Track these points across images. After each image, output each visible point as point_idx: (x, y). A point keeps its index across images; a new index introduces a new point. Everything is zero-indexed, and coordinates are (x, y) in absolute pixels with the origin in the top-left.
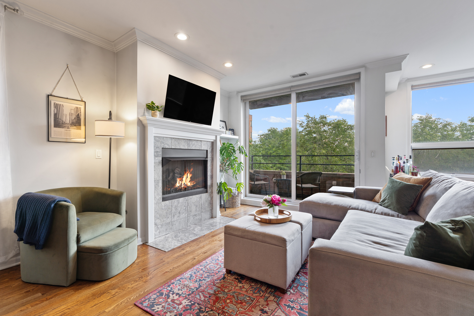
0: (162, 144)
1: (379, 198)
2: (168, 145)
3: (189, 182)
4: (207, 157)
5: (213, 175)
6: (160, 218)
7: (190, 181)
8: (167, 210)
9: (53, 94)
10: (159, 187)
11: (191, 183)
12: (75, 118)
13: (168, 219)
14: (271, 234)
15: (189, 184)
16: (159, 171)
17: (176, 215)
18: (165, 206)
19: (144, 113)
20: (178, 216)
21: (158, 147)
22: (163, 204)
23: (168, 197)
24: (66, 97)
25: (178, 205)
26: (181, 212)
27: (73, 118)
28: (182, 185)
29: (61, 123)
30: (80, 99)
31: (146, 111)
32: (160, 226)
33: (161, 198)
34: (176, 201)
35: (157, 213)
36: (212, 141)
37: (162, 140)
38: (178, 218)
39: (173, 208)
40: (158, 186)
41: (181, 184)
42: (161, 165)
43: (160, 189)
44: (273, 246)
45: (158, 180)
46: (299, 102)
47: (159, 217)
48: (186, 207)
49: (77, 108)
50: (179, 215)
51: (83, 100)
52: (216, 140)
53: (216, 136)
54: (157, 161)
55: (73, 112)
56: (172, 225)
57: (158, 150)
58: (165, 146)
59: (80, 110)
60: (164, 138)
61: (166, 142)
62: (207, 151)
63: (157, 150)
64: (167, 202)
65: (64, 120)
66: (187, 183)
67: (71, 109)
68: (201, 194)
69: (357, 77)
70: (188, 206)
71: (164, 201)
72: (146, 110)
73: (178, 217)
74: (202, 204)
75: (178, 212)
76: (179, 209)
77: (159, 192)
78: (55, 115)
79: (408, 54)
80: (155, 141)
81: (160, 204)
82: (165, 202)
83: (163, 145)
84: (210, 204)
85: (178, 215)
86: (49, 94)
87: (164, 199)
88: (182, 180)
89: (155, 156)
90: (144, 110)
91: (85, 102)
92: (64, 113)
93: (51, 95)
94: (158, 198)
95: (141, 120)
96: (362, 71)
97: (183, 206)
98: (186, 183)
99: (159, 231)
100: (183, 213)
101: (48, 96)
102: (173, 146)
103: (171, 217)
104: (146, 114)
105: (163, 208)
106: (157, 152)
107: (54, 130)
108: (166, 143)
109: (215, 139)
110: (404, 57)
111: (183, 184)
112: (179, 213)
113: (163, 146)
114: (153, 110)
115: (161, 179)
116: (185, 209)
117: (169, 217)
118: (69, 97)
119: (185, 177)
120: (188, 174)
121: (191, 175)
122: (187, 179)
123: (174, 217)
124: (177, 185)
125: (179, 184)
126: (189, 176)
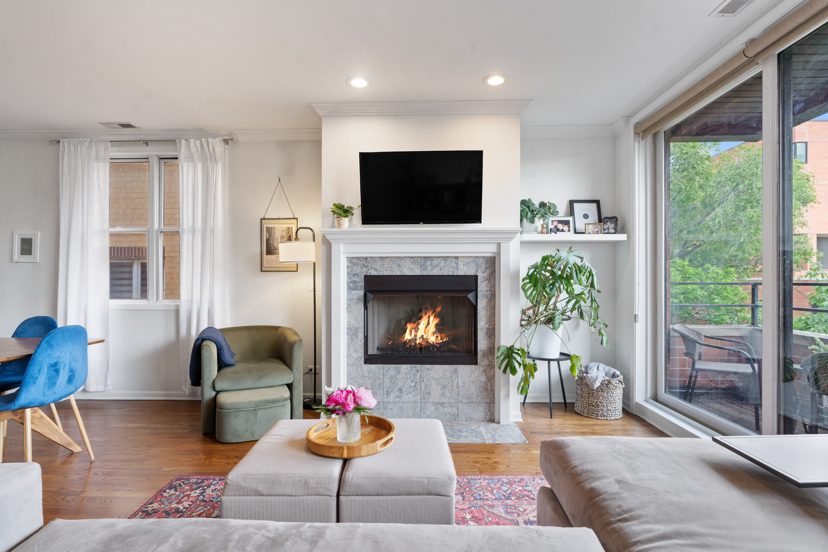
0: (364, 268)
2: (376, 270)
3: (433, 335)
4: (476, 290)
7: (434, 333)
8: (372, 380)
9: (266, 217)
10: (359, 340)
11: (437, 337)
15: (432, 339)
16: (357, 312)
18: (369, 373)
20: (396, 395)
21: (357, 275)
22: (365, 368)
24: (278, 217)
25: (398, 377)
26: (404, 390)
28: (418, 338)
29: (273, 249)
30: (292, 217)
33: (361, 357)
34: (392, 369)
35: (355, 381)
37: (364, 262)
38: (398, 399)
39: (385, 379)
40: (357, 337)
41: (416, 336)
42: (363, 303)
43: (360, 343)
45: (356, 328)
48: (416, 383)
49: (288, 228)
50: (400, 394)
51: (296, 217)
52: (499, 253)
53: (499, 245)
54: (355, 297)
55: (284, 234)
56: (385, 409)
57: (357, 280)
58: (369, 272)
59: (292, 230)
60: (368, 260)
61: (373, 265)
62: (476, 277)
63: (354, 280)
64: (373, 367)
65: (275, 243)
66: (428, 335)
67: (283, 231)
68: (456, 366)
70: (422, 383)
71: (369, 364)
73: (397, 397)
74: (460, 384)
75: (396, 389)
76: (399, 384)
77: (358, 347)
78: (267, 240)
80: (350, 265)
81: (359, 368)
82: (371, 365)
83: (366, 270)
84: (486, 390)
85: (397, 394)
86: (263, 218)
87: (368, 361)
89: (350, 289)
91: (298, 219)
92: (276, 237)
93: (264, 219)
94: (356, 357)
97: (409, 381)
98: (425, 337)
100: (410, 393)
101: (262, 220)
102: (387, 270)
103: (382, 394)
105: (366, 375)
106: (355, 282)
107: (266, 257)
108: (371, 267)
112: (401, 390)
113: (366, 272)
115: (362, 326)
116: (415, 386)
117: (379, 393)
118: (281, 217)
119: (423, 323)
120: (432, 318)
121: (436, 321)
122: (429, 326)
123: (388, 395)
124: (407, 336)
125: (411, 335)
126: (433, 322)
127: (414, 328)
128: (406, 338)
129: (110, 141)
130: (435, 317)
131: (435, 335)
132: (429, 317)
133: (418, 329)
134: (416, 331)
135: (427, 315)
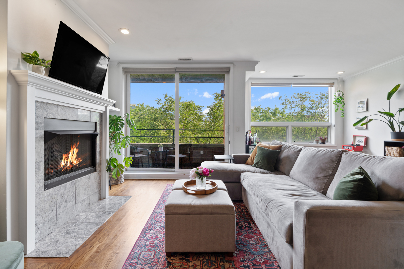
1: (251, 161)
2: (53, 114)
3: (76, 159)
4: (96, 130)
5: (101, 151)
6: (41, 215)
7: (76, 158)
8: (50, 201)
10: (41, 172)
11: (77, 160)
13: (52, 213)
14: (219, 205)
15: (75, 162)
16: (40, 149)
17: (62, 205)
18: (48, 197)
19: (19, 65)
20: (64, 206)
21: (40, 117)
22: (45, 194)
23: (52, 183)
25: (65, 192)
26: (68, 200)
28: (68, 163)
32: (41, 225)
33: (42, 186)
34: (62, 188)
35: (38, 208)
36: (102, 112)
37: (44, 107)
38: (65, 208)
39: (58, 197)
40: (40, 170)
42: (44, 141)
44: (223, 215)
45: (38, 162)
46: (182, 83)
47: (40, 213)
48: (74, 192)
50: (66, 204)
52: (105, 112)
53: (106, 107)
54: (38, 135)
56: (57, 220)
58: (48, 115)
60: (48, 105)
61: (51, 111)
62: (96, 123)
63: (39, 121)
64: (51, 190)
66: (73, 160)
68: (89, 175)
69: (228, 70)
70: (76, 191)
71: (47, 189)
72: (22, 62)
73: (65, 207)
74: (91, 185)
75: (64, 201)
76: (65, 197)
77: (40, 178)
79: (259, 61)
80: (36, 108)
81: (42, 195)
82: (48, 190)
83: (46, 113)
84: (99, 184)
85: (64, 204)
87: (47, 187)
88: (67, 158)
89: (37, 129)
90: (19, 61)
94: (39, 187)
96: (231, 66)
97: (70, 192)
98: (72, 162)
99: (39, 232)
100: (71, 200)
102: (59, 115)
103: (56, 209)
104: (21, 67)
105: (46, 199)
106: (39, 123)
109: (104, 110)
110: (256, 62)
112: (66, 201)
113: (45, 114)
114: (35, 64)
115: (43, 160)
116: (73, 194)
117: (54, 210)
119: (71, 152)
121: (77, 151)
122: (74, 155)
123: (59, 208)
124: (63, 164)
125: (65, 163)
126: (75, 151)
128: (62, 165)
130: (76, 148)
132: (74, 149)
133: (69, 157)
134: (67, 159)
135: (73, 148)
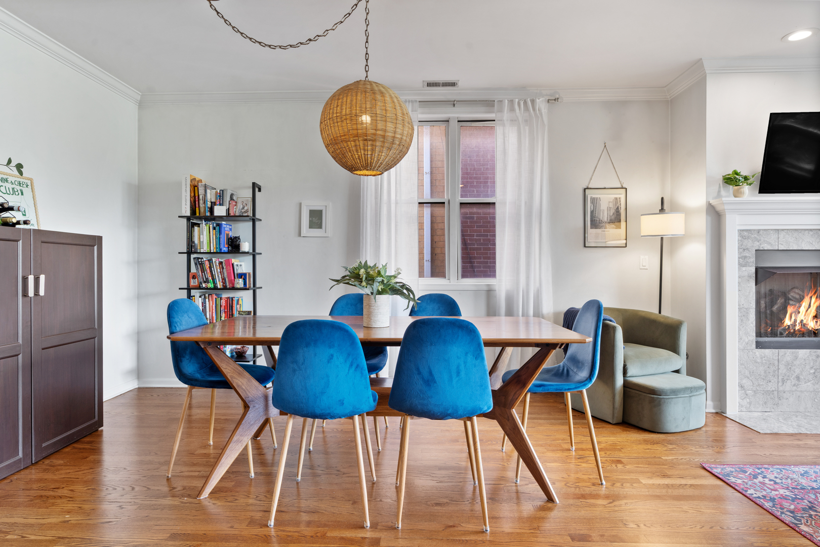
0: (756, 242)
2: (769, 243)
3: (813, 320)
6: (751, 378)
7: (814, 318)
8: (766, 367)
9: (590, 186)
10: (750, 322)
12: (613, 214)
13: (769, 384)
15: (812, 325)
16: (748, 292)
17: (789, 381)
18: (761, 358)
19: (719, 191)
20: (793, 383)
21: (747, 249)
22: (757, 353)
23: (770, 342)
24: (603, 187)
25: (795, 363)
26: (802, 377)
27: (612, 214)
28: (797, 324)
29: (598, 222)
30: (620, 186)
31: (722, 189)
32: (750, 392)
33: (752, 342)
34: (788, 354)
35: (745, 368)
37: (755, 235)
38: (795, 388)
39: (780, 365)
40: (748, 319)
41: (795, 321)
42: (754, 282)
43: (751, 325)
45: (746, 309)
47: (748, 376)
48: (816, 370)
49: (616, 198)
50: (797, 382)
51: (624, 186)
54: (746, 274)
55: (611, 205)
56: (779, 398)
57: (747, 255)
58: (762, 246)
59: (620, 201)
60: (761, 232)
61: (766, 239)
63: (744, 255)
64: (767, 352)
65: (601, 218)
66: (808, 320)
67: (609, 202)
71: (760, 348)
73: (794, 385)
75: (793, 376)
76: (796, 370)
77: (749, 330)
78: (592, 212)
80: (740, 239)
81: (751, 353)
82: (763, 350)
83: (758, 244)
85: (794, 382)
86: (586, 187)
87: (759, 345)
89: (741, 265)
90: (720, 187)
91: (626, 189)
92: (601, 208)
93: (588, 188)
94: (747, 341)
95: (712, 204)
97: (807, 367)
98: (804, 321)
99: (748, 400)
100: (809, 381)
101: (585, 189)
102: (782, 245)
103: (776, 382)
104: (723, 193)
105: (758, 361)
106: (745, 257)
107: (591, 232)
108: (764, 241)
111: (798, 321)
112: (798, 378)
113: (757, 246)
114: (736, 186)
115: (754, 306)
116: (814, 373)
117: (773, 381)
118: (607, 187)
119: (805, 304)
120: (813, 299)
121: (817, 304)
122: (809, 310)
123: (783, 383)
124: (787, 322)
125: (791, 321)
126: (814, 303)
127: (795, 312)
128: (785, 324)
129: (419, 102)
130: (817, 298)
131: (815, 320)
132: (811, 297)
133: (799, 312)
134: (796, 315)
135: (809, 296)
